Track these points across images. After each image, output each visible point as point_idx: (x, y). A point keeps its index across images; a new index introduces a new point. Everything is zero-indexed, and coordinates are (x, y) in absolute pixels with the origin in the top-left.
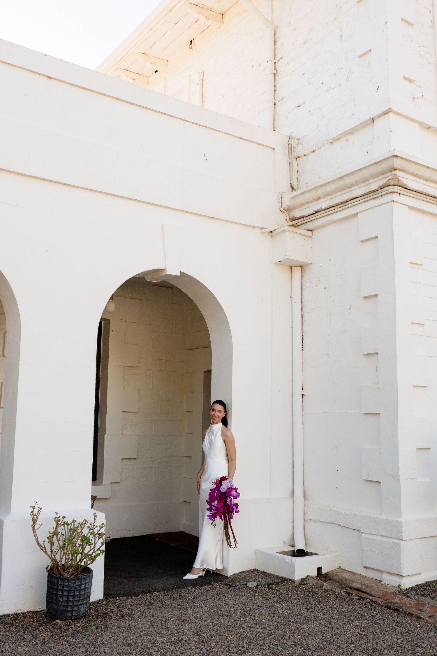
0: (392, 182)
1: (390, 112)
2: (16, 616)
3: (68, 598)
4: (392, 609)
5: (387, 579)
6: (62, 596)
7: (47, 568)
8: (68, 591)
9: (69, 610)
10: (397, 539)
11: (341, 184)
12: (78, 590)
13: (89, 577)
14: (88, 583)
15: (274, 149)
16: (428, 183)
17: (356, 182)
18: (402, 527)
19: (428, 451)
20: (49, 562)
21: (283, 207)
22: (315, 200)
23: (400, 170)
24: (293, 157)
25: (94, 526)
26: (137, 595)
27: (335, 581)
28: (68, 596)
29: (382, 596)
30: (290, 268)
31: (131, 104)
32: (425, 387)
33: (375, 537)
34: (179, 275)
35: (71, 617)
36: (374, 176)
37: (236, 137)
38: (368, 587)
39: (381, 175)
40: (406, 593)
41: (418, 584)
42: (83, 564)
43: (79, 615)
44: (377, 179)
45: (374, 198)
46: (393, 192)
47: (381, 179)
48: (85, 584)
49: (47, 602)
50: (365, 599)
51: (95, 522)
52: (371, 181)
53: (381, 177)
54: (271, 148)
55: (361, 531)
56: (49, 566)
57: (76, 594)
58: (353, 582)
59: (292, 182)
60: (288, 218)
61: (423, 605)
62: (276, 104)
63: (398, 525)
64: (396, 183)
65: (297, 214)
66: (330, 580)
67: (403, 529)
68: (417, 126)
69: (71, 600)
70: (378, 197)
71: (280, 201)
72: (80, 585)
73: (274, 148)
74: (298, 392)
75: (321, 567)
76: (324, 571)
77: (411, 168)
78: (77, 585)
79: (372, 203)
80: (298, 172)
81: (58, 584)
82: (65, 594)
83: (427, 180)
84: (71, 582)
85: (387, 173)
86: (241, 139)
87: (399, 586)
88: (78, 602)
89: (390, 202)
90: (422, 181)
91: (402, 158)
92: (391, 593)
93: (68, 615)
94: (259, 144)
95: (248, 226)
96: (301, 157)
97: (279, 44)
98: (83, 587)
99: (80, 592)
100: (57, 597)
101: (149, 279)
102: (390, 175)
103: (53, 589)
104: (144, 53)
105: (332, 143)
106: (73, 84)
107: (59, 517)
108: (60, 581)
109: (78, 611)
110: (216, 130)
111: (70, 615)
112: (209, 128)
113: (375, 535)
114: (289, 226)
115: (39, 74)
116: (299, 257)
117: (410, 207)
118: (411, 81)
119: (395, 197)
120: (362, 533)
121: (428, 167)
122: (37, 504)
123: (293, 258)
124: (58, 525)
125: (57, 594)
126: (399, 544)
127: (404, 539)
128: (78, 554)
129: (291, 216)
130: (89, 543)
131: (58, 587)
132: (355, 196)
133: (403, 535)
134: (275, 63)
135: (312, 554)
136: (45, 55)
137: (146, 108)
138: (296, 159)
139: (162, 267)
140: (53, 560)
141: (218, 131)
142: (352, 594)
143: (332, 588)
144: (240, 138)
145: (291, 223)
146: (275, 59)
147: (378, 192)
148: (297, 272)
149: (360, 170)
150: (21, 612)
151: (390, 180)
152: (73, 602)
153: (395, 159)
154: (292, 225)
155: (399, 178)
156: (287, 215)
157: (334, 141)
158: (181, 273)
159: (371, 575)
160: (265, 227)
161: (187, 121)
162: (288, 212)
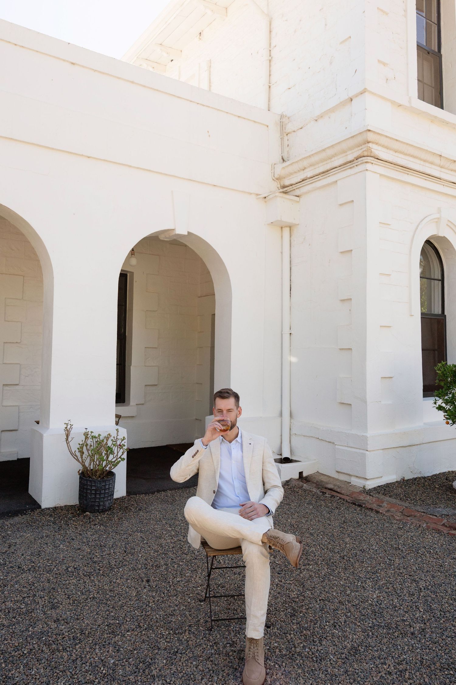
0: (366, 154)
1: (365, 92)
2: (55, 509)
3: (95, 496)
4: (357, 505)
5: (355, 482)
6: (91, 494)
7: (78, 472)
8: (96, 490)
9: (96, 504)
10: (363, 450)
11: (323, 155)
12: (103, 489)
13: (112, 479)
14: (111, 484)
15: (268, 126)
16: (397, 154)
17: (336, 154)
18: (367, 441)
19: (391, 379)
20: (80, 467)
21: (275, 176)
22: (301, 170)
23: (373, 143)
24: (284, 133)
25: (117, 438)
26: (153, 493)
27: (313, 483)
28: (95, 494)
29: (350, 495)
30: (280, 229)
31: (144, 86)
32: (390, 327)
33: (346, 448)
34: (186, 234)
35: (98, 510)
36: (351, 149)
38: (339, 487)
39: (357, 147)
40: (369, 492)
41: (380, 485)
42: (107, 469)
43: (105, 509)
44: (353, 151)
45: (351, 168)
46: (366, 162)
47: (356, 151)
48: (109, 484)
49: (80, 498)
50: (336, 497)
51: (117, 435)
52: (348, 153)
53: (357, 149)
54: (265, 125)
55: (335, 444)
56: (80, 470)
57: (102, 492)
58: (327, 483)
59: (283, 154)
60: (279, 186)
61: (383, 502)
62: (271, 87)
63: (365, 439)
64: (369, 154)
65: (287, 183)
66: (309, 481)
67: (368, 442)
68: (389, 104)
69: (98, 497)
70: (354, 167)
71: (273, 171)
72: (105, 486)
74: (286, 331)
75: (302, 472)
76: (305, 475)
77: (383, 140)
78: (103, 486)
79: (349, 172)
80: (288, 146)
81: (87, 485)
82: (93, 492)
83: (396, 152)
84: (97, 483)
85: (361, 146)
87: (364, 486)
88: (104, 499)
89: (364, 171)
90: (392, 152)
91: (374, 132)
92: (357, 492)
93: (96, 509)
94: (255, 122)
95: (245, 192)
96: (291, 133)
97: (273, 33)
98: (107, 487)
99: (105, 491)
100: (86, 495)
101: (162, 237)
102: (364, 147)
103: (84, 488)
104: (161, 44)
105: (316, 120)
106: (93, 69)
107: (88, 432)
108: (88, 482)
109: (104, 506)
110: (218, 110)
111: (97, 508)
112: (212, 107)
113: (346, 446)
114: (280, 192)
115: (64, 60)
116: (288, 219)
117: (381, 175)
118: (385, 64)
119: (369, 166)
120: (336, 445)
121: (397, 140)
122: (70, 421)
124: (87, 438)
125: (86, 493)
126: (365, 454)
127: (369, 450)
128: (103, 461)
129: (282, 184)
130: (112, 452)
131: (87, 487)
132: (334, 166)
133: (368, 446)
134: (270, 50)
135: (296, 461)
136: (69, 44)
138: (287, 134)
139: (172, 227)
140: (84, 466)
142: (326, 493)
143: (310, 488)
144: (239, 117)
145: (281, 190)
146: (270, 47)
147: (354, 162)
148: (286, 231)
149: (339, 143)
150: (59, 506)
151: (364, 152)
152: (99, 499)
153: (369, 133)
154: (283, 192)
155: (372, 150)
156: (279, 183)
157: (318, 118)
158: (188, 232)
159: (342, 478)
160: (259, 193)
161: (193, 102)
162: (279, 180)
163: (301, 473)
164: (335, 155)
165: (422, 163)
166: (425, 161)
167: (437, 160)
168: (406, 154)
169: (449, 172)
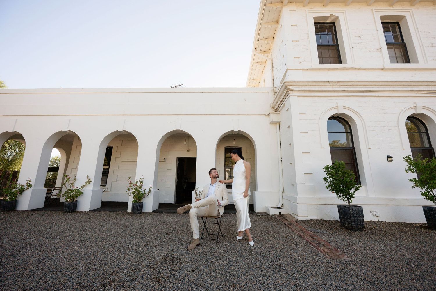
0: (288, 90)
1: (288, 70)
5: (297, 217)
10: (296, 203)
16: (304, 87)
19: (311, 175)
22: (276, 103)
23: (289, 86)
24: (275, 93)
30: (276, 124)
33: (293, 203)
34: (238, 131)
38: (290, 219)
39: (285, 89)
41: (306, 220)
45: (286, 97)
47: (285, 91)
50: (282, 221)
55: (291, 201)
58: (287, 217)
61: (298, 225)
63: (296, 199)
64: (290, 90)
65: (275, 108)
66: (282, 216)
67: (298, 200)
68: (302, 70)
71: (271, 106)
73: (268, 92)
76: (282, 214)
77: (294, 84)
83: (303, 86)
89: (289, 96)
90: (301, 87)
91: (288, 82)
92: (293, 221)
94: (263, 92)
95: (259, 115)
97: (273, 63)
102: (287, 88)
104: (253, 79)
106: (208, 92)
112: (246, 92)
115: (200, 92)
116: (278, 120)
117: (298, 96)
118: (298, 58)
119: (290, 94)
123: (273, 121)
132: (283, 98)
134: (272, 69)
135: (281, 208)
141: (249, 92)
142: (280, 220)
143: (278, 218)
144: (256, 92)
145: (274, 111)
147: (286, 95)
148: (278, 125)
149: (280, 90)
153: (285, 83)
155: (291, 88)
156: (273, 109)
159: (294, 216)
160: (265, 114)
163: (280, 213)
164: (281, 95)
165: (320, 87)
166: (321, 86)
167: (328, 84)
168: (309, 86)
169: (339, 87)
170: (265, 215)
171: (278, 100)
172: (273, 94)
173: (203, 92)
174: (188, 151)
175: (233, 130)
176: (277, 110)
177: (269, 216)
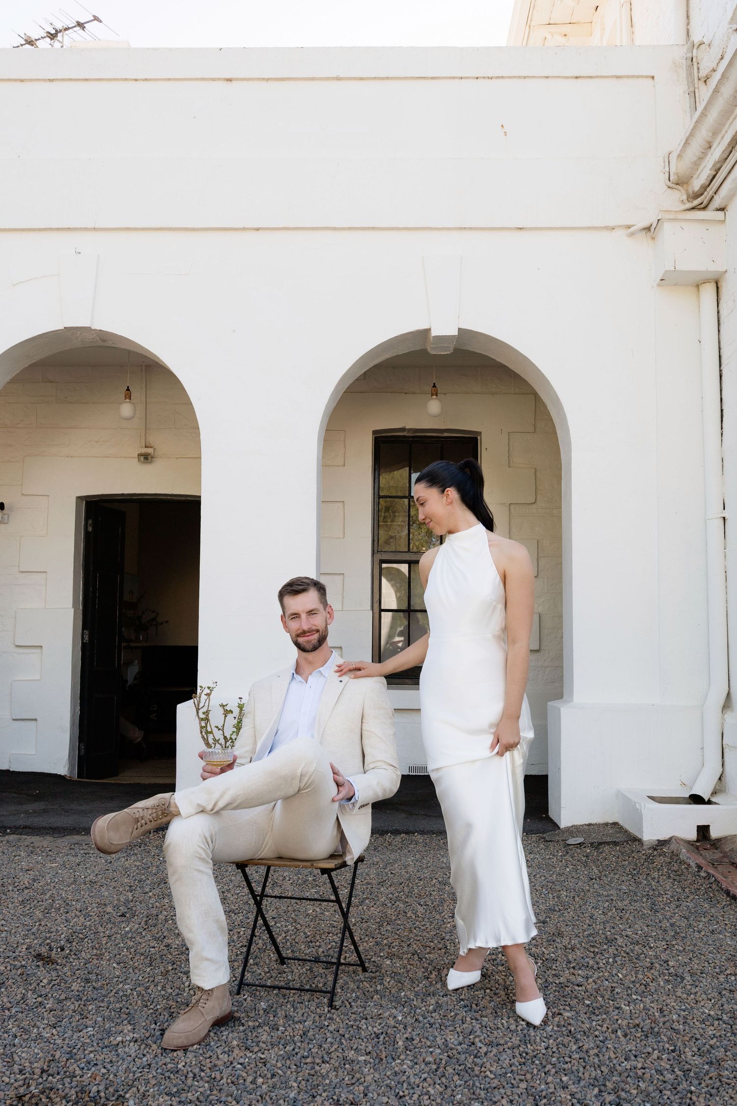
15: (653, 77)
21: (673, 179)
22: (706, 149)
24: (696, 81)
27: (721, 850)
30: (695, 289)
31: (362, 79)
34: (456, 333)
37: (567, 78)
54: (647, 77)
60: (685, 197)
65: (696, 185)
71: (667, 169)
73: (652, 75)
74: (715, 513)
75: (709, 826)
76: (714, 834)
86: (579, 80)
94: (618, 77)
96: (711, 75)
106: (263, 79)
110: (525, 77)
112: (509, 77)
114: (687, 210)
115: (214, 80)
123: (680, 268)
129: (691, 192)
136: (221, 49)
137: (387, 78)
138: (705, 81)
139: (422, 326)
141: (528, 77)
144: (577, 77)
145: (689, 205)
148: (709, 291)
154: (693, 208)
156: (683, 191)
158: (459, 329)
160: (631, 224)
161: (466, 78)
162: (685, 186)
163: (703, 831)
170: (615, 844)
171: (715, 133)
172: (680, 89)
173: (230, 80)
174: (146, 458)
175: (428, 331)
176: (704, 198)
177: (636, 846)
